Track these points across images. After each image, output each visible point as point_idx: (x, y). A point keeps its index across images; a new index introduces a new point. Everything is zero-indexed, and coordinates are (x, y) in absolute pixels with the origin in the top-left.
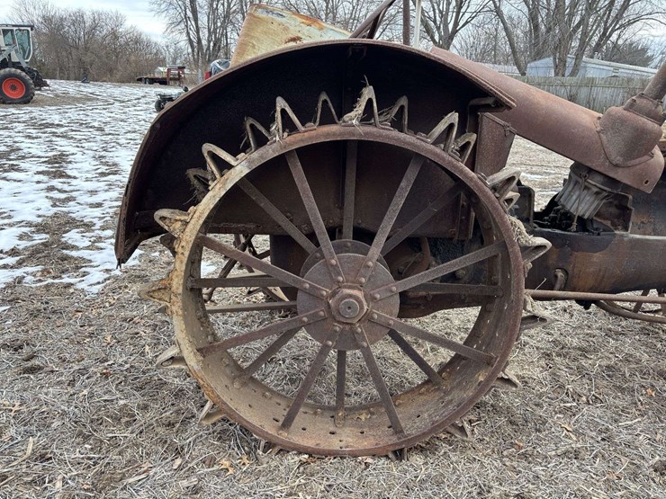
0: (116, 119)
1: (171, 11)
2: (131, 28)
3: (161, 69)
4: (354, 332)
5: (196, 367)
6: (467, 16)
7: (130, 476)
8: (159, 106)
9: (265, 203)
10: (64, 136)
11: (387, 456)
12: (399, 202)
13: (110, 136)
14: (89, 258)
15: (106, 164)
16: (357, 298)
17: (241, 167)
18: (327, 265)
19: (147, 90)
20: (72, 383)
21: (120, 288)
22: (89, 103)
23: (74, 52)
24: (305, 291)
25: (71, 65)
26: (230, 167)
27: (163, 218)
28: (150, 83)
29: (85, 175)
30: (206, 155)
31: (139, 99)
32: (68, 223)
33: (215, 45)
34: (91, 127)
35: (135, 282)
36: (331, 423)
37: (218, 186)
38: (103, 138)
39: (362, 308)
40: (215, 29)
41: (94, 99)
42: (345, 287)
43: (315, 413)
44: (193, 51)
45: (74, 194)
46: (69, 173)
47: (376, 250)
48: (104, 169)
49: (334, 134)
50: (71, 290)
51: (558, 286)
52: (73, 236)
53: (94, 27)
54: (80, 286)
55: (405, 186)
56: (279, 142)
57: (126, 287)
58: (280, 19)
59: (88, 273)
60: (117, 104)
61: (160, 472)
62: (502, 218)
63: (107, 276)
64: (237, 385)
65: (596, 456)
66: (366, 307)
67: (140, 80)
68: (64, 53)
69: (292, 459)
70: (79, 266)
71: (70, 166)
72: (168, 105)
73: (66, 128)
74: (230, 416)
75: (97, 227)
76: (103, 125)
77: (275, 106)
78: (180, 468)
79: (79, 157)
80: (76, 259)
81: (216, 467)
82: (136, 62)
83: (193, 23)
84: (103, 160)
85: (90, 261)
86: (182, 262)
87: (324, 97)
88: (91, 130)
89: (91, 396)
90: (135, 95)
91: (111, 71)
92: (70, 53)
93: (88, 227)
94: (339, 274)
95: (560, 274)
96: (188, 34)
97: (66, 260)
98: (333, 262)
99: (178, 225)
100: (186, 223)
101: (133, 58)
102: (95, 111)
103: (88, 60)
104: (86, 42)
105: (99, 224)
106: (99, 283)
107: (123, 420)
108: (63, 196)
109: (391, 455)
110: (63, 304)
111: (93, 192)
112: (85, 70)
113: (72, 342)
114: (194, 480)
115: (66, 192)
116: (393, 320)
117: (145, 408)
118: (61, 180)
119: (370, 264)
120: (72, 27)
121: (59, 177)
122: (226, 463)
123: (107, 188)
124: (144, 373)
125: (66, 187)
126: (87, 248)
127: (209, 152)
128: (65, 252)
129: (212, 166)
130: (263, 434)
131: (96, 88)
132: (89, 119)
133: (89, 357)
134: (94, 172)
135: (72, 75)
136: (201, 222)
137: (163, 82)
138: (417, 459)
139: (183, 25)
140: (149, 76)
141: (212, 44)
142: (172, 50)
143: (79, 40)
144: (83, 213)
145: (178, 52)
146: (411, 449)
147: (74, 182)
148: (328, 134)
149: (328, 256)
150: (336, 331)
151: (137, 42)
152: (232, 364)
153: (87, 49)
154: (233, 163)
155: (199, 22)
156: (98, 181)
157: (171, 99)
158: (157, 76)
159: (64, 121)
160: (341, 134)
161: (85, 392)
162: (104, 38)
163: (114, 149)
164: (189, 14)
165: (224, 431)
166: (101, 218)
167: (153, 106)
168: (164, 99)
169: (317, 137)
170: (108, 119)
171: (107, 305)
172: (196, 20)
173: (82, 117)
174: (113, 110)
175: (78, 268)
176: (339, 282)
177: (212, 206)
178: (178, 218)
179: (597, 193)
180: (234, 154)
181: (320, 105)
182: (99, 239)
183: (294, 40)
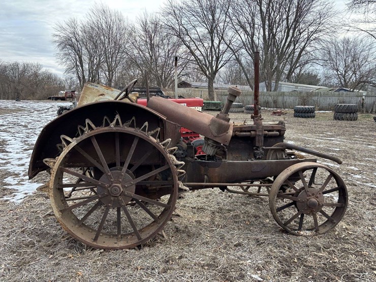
0: (34, 121)
1: (68, 62)
2: (45, 71)
3: (62, 92)
4: (119, 200)
5: (58, 217)
6: (222, 62)
7: (32, 262)
8: (59, 112)
9: (86, 155)
10: (5, 131)
11: (135, 249)
12: (132, 152)
13: (31, 130)
14: (17, 189)
15: (28, 144)
16: (118, 187)
17: (74, 142)
18: (107, 175)
19: (53, 104)
20: (8, 236)
21: (31, 200)
22: (20, 112)
23: (12, 84)
24: (99, 185)
25: (10, 91)
26: (70, 142)
27: (46, 161)
28: (55, 100)
29: (16, 151)
30: (62, 139)
31: (48, 109)
32: (7, 174)
33: (92, 79)
34: (20, 125)
35: (39, 197)
36: (116, 240)
37: (66, 149)
38: (27, 131)
39: (120, 190)
40: (92, 71)
41: (23, 110)
42: (114, 183)
43: (110, 237)
44: (80, 82)
45: (9, 160)
46: (7, 150)
47: (125, 168)
48: (26, 147)
49: (106, 130)
50: (8, 203)
51: (205, 181)
52: (9, 180)
53: (24, 71)
54: (12, 201)
55: (134, 146)
56: (87, 133)
57: (34, 199)
58: (96, 88)
59: (16, 195)
60: (36, 112)
61: (44, 260)
62: (166, 155)
63: (25, 195)
64: (77, 226)
66: (122, 190)
67: (50, 98)
68: (6, 85)
69: (97, 252)
70: (12, 192)
71: (8, 147)
72: (64, 113)
73: (6, 127)
74: (72, 236)
75: (22, 175)
76: (27, 124)
77: (85, 123)
78: (52, 258)
79: (13, 141)
80: (10, 190)
81: (66, 257)
82: (48, 89)
83: (80, 68)
84: (26, 143)
85: (18, 190)
86: (53, 177)
87: (105, 117)
88: (20, 127)
89: (16, 239)
90: (47, 106)
91: (33, 94)
92: (10, 85)
93: (17, 175)
94: (112, 178)
95: (206, 177)
96: (78, 73)
97: (5, 190)
98: (109, 174)
99: (52, 163)
100: (55, 163)
101: (46, 86)
102: (23, 117)
103: (20, 88)
104: (19, 79)
105: (22, 174)
106: (21, 199)
107: (30, 246)
108: (4, 161)
109: (136, 248)
110: (4, 208)
111: (20, 159)
112: (18, 93)
113: (8, 222)
114: (57, 261)
115: (5, 159)
116: (133, 195)
117: (40, 241)
118: (3, 154)
119: (123, 174)
120: (11, 71)
121: (2, 152)
122: (71, 255)
123: (27, 156)
124: (40, 230)
125: (6, 157)
126: (16, 184)
127: (63, 138)
128: (5, 187)
129: (64, 143)
130: (85, 242)
131: (24, 104)
132: (19, 121)
133: (16, 227)
134: (21, 149)
135: (10, 97)
136: (60, 162)
137: (63, 99)
138: (147, 249)
139: (75, 69)
140: (55, 96)
141: (91, 78)
142: (69, 81)
143: (15, 77)
144: (14, 169)
145: (72, 83)
146: (145, 245)
147: (10, 154)
148: (104, 130)
149: (107, 172)
150: (112, 200)
151: (49, 78)
152: (75, 219)
153: (19, 83)
154: (71, 141)
155: (84, 68)
156: (23, 153)
157: (66, 109)
158: (60, 96)
159: (5, 123)
160: (108, 130)
161: (14, 238)
162: (29, 77)
163: (32, 137)
164: (78, 63)
165: (72, 246)
166: (23, 171)
167: (56, 112)
168: (62, 109)
169: (100, 131)
170: (30, 121)
171: (25, 207)
172: (82, 66)
173: (15, 120)
174: (33, 116)
175: (11, 193)
176: (112, 181)
178: (52, 161)
179: (212, 146)
180: (72, 138)
181: (104, 120)
182: (23, 180)
183: (102, 95)
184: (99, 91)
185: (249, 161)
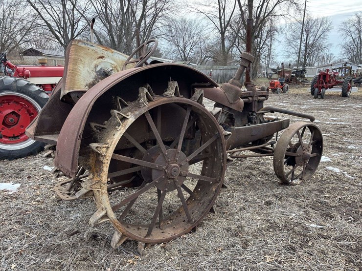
4: (175, 182)
5: (114, 217)
11: (190, 233)
16: (177, 167)
17: (131, 119)
18: (164, 155)
24: (156, 169)
27: (97, 148)
30: (116, 115)
36: (159, 229)
37: (122, 128)
42: (171, 163)
47: (180, 146)
49: (166, 101)
56: (147, 106)
62: (219, 126)
65: (249, 207)
66: (180, 170)
69: (158, 247)
74: (130, 237)
81: (128, 264)
86: (107, 167)
94: (169, 159)
98: (166, 153)
99: (104, 149)
100: (108, 148)
119: (179, 151)
122: (131, 261)
129: (119, 120)
136: (115, 146)
149: (164, 152)
150: (169, 183)
154: (128, 117)
176: (169, 162)
177: (120, 138)
178: (104, 146)
183: (102, 57)
184: (96, 52)
185: (247, 126)
